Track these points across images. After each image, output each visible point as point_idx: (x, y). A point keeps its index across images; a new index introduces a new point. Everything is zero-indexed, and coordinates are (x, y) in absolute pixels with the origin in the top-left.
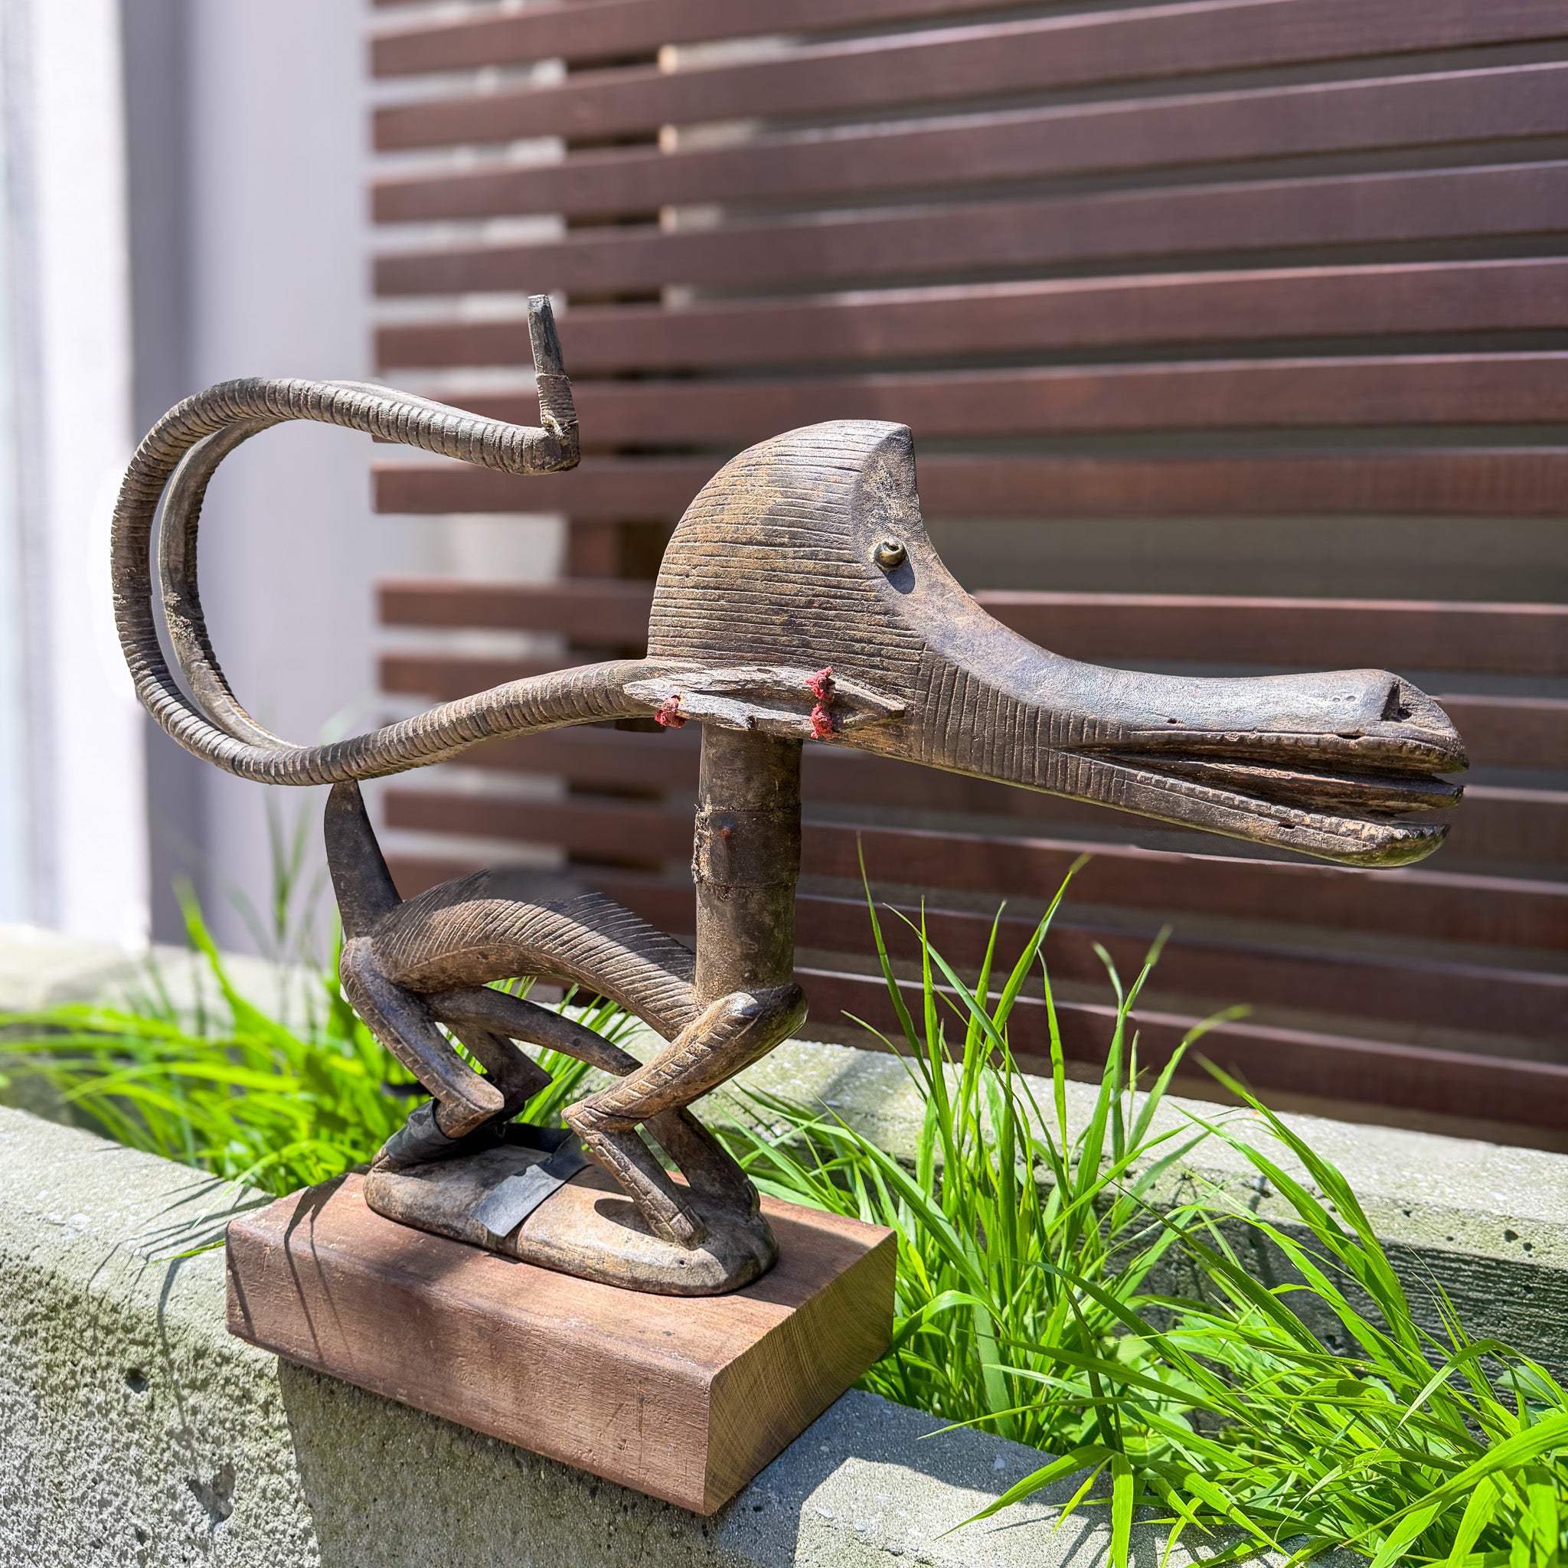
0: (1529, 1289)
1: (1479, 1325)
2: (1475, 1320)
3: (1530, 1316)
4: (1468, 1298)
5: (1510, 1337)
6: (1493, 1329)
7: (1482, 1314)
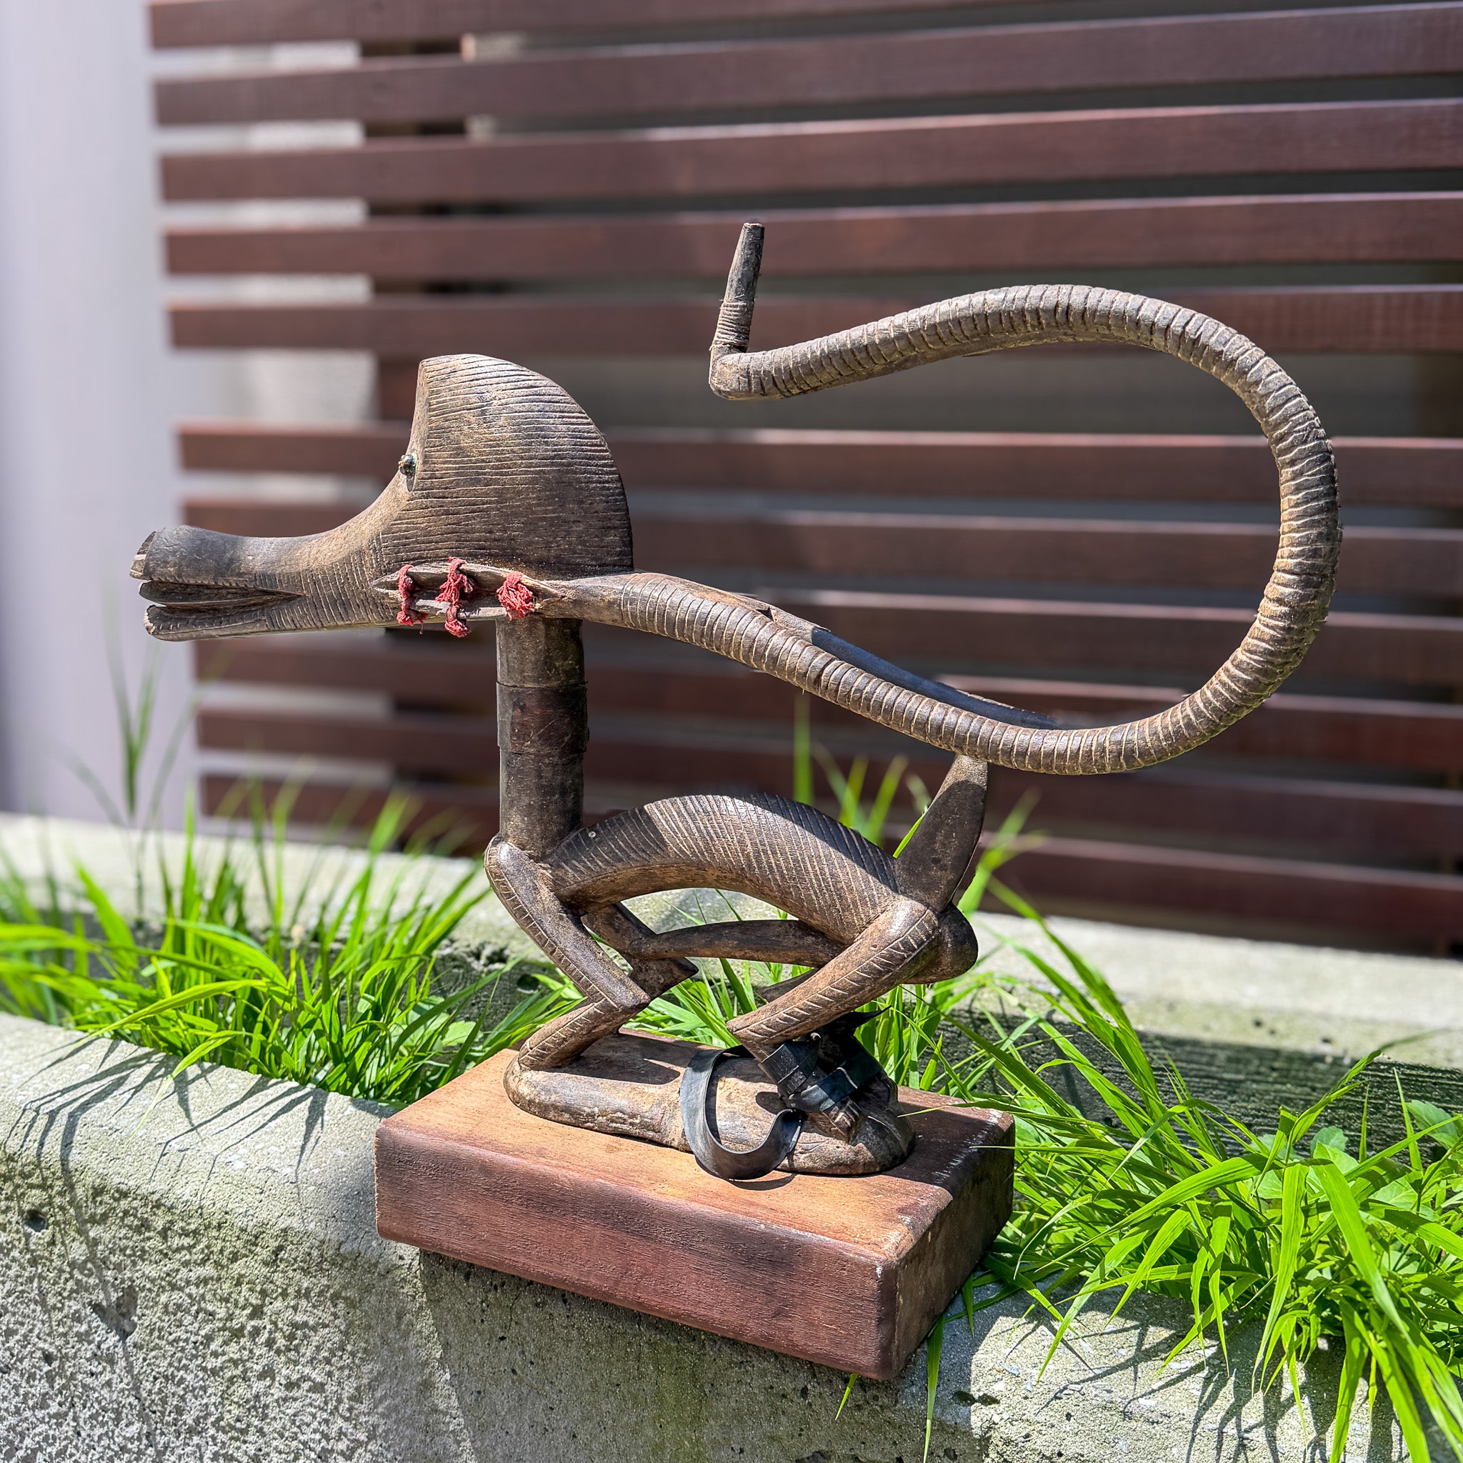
0: (1273, 1069)
1: (1233, 1102)
2: (1229, 1098)
3: (1275, 1091)
4: (1221, 1080)
5: (1259, 1110)
6: (1244, 1104)
7: (1235, 1092)
